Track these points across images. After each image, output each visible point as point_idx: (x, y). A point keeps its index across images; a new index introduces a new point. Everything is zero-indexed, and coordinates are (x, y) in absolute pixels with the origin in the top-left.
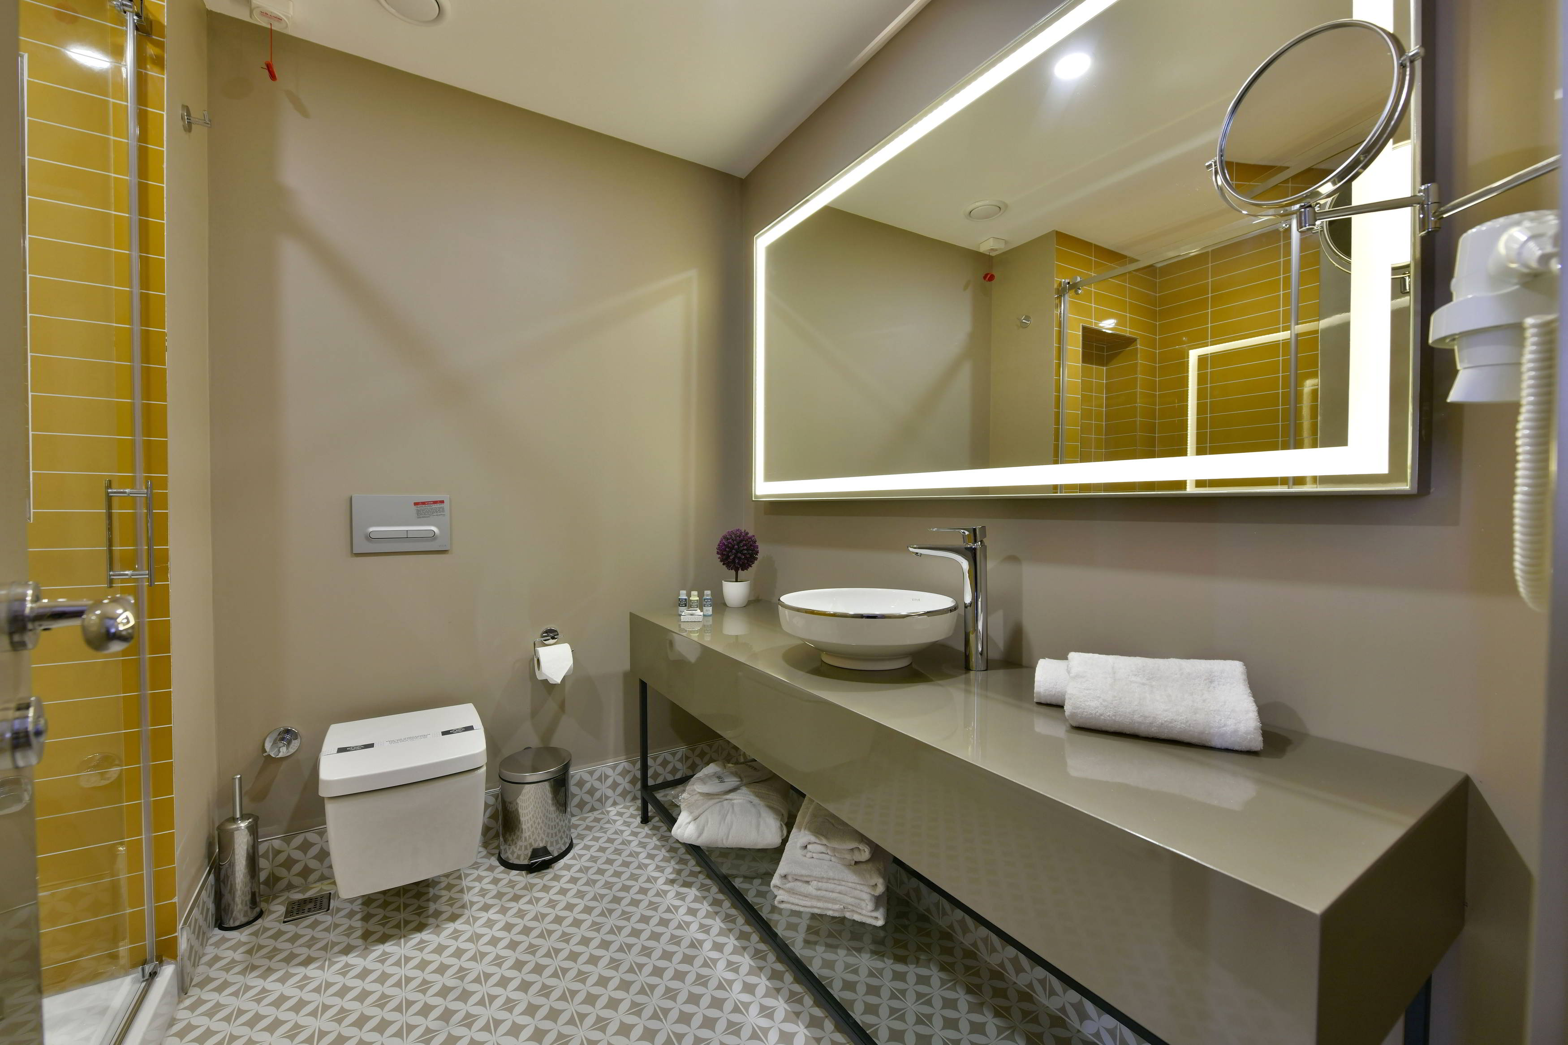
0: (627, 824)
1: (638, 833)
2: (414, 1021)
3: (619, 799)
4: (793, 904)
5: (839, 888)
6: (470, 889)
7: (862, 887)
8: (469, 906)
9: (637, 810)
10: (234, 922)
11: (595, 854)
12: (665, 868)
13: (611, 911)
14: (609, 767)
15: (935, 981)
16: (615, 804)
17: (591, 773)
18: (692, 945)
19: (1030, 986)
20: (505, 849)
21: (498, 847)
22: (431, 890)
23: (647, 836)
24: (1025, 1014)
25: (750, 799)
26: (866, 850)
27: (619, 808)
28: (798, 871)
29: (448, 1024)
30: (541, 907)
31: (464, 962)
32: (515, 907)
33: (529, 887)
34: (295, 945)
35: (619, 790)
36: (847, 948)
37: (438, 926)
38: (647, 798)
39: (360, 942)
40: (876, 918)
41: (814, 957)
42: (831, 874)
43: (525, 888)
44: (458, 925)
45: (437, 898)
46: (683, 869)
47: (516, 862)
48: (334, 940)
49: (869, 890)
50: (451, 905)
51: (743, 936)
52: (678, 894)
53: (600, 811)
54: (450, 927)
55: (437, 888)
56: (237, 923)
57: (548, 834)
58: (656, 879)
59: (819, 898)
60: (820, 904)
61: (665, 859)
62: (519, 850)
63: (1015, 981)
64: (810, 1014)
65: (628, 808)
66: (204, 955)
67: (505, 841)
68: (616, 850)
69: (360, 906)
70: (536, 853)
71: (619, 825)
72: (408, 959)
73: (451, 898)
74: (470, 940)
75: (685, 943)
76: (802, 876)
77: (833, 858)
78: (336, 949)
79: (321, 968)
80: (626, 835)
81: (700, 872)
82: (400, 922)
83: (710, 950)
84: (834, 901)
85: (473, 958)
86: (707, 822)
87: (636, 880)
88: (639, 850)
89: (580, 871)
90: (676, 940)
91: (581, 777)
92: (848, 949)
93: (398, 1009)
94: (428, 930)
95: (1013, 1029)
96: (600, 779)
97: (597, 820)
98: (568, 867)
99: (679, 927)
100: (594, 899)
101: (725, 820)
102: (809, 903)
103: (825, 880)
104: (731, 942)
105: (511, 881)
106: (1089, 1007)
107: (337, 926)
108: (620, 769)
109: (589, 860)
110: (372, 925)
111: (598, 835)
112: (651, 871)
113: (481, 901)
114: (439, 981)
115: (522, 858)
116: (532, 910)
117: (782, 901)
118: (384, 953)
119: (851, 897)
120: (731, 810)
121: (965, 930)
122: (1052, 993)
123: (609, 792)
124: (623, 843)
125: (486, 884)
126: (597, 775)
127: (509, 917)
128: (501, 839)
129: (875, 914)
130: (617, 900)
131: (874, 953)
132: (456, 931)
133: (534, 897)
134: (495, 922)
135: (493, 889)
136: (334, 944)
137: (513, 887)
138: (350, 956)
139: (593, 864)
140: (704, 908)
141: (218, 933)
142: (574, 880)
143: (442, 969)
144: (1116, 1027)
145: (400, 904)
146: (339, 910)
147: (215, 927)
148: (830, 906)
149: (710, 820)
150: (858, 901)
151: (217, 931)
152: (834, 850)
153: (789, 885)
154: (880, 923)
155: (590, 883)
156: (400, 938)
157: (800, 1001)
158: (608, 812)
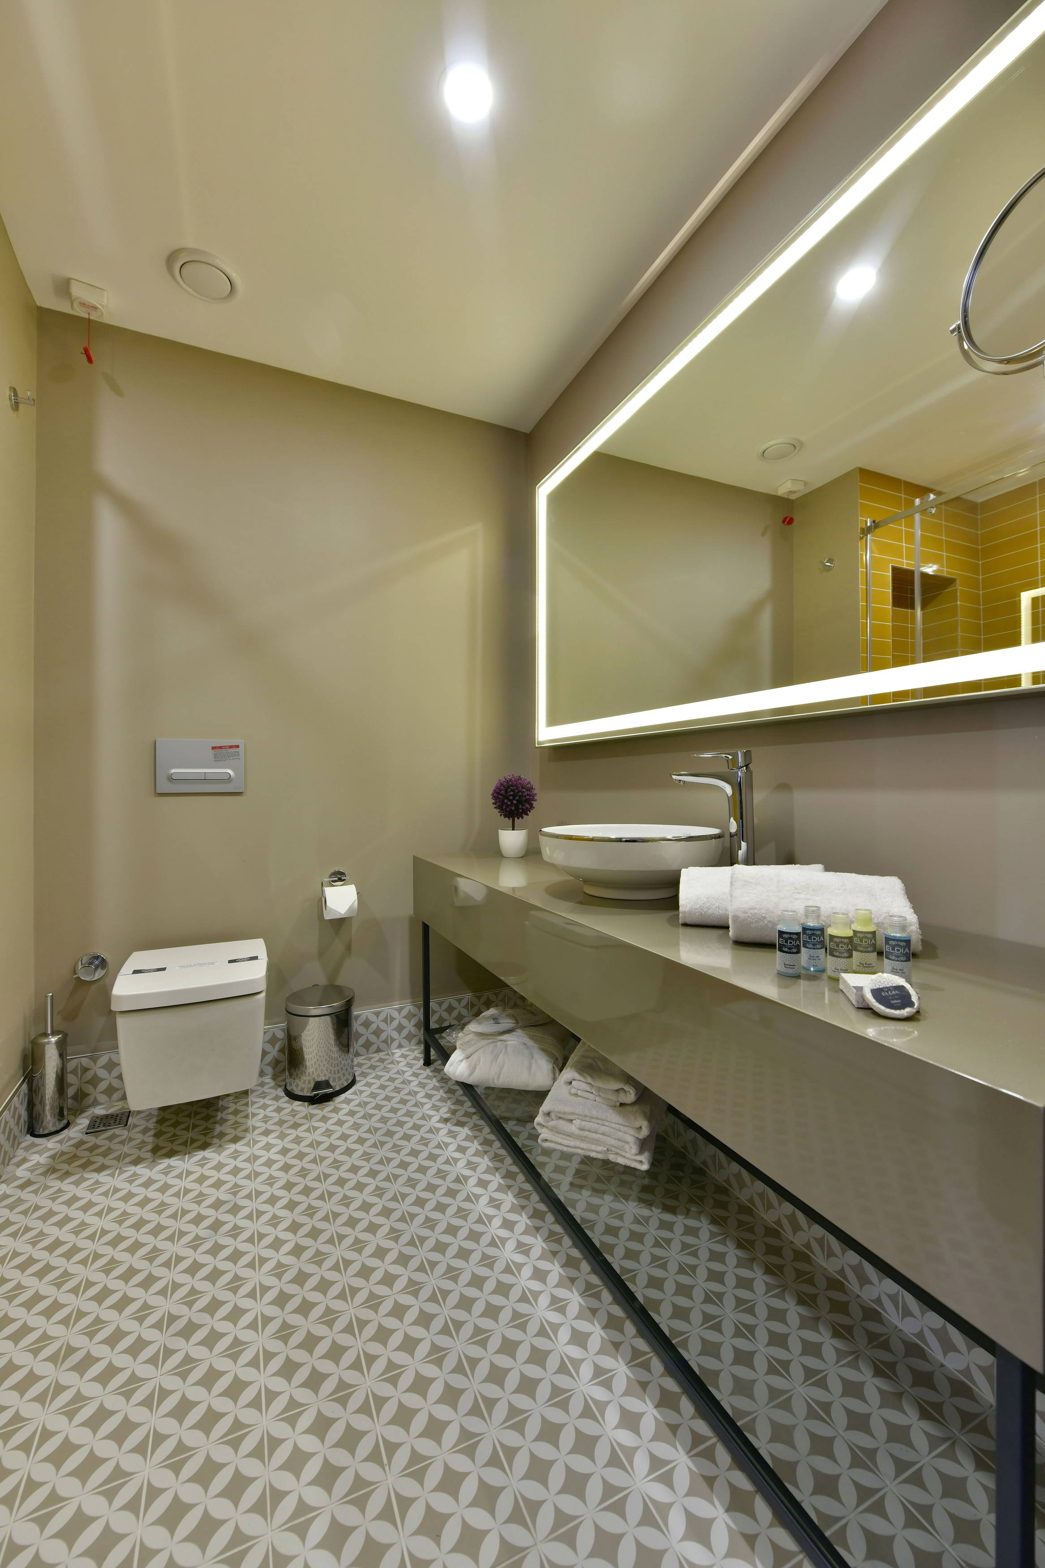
0: (409, 1065)
1: (420, 1074)
2: (185, 1228)
3: (405, 1042)
4: (556, 1143)
5: (602, 1129)
6: (254, 1115)
7: (625, 1129)
8: (251, 1130)
9: (421, 1053)
10: (43, 1130)
11: (374, 1091)
12: (440, 1107)
13: (383, 1144)
14: (396, 1009)
15: (704, 1233)
16: (400, 1046)
17: (377, 1014)
18: (458, 1180)
19: (808, 1245)
20: (290, 1083)
21: (284, 1080)
22: (219, 1114)
23: (428, 1077)
24: (799, 1274)
25: (523, 1041)
26: (632, 1092)
27: (403, 1051)
28: (561, 1108)
29: (216, 1233)
30: (317, 1136)
31: (239, 1180)
32: (293, 1133)
33: (309, 1117)
34: (93, 1154)
35: (405, 1032)
36: (615, 1194)
37: (220, 1146)
38: (430, 1042)
39: (149, 1155)
40: (641, 1162)
41: (578, 1201)
42: (594, 1113)
43: (305, 1117)
44: (239, 1146)
45: (223, 1121)
46: (458, 1110)
47: (301, 1094)
48: (128, 1152)
49: (632, 1132)
50: (235, 1129)
51: (509, 1175)
52: (450, 1132)
53: (386, 1053)
54: (231, 1148)
55: (225, 1112)
56: (46, 1132)
57: (331, 1071)
58: (430, 1117)
59: (582, 1139)
60: (583, 1145)
61: (442, 1100)
62: (303, 1083)
63: (793, 1240)
64: (567, 1254)
65: (413, 1051)
66: (14, 1156)
67: (291, 1075)
68: (396, 1088)
69: (154, 1124)
70: (318, 1085)
71: (402, 1066)
72: (189, 1173)
73: (236, 1122)
74: (248, 1160)
75: (451, 1177)
76: (565, 1113)
77: (597, 1099)
78: (128, 1160)
79: (112, 1175)
80: (408, 1076)
81: (474, 1113)
82: (187, 1140)
83: (475, 1186)
84: (597, 1142)
85: (248, 1177)
86: (479, 1062)
87: (411, 1117)
88: (417, 1089)
89: (359, 1105)
90: (441, 1174)
91: (367, 1017)
92: (615, 1196)
93: (174, 1216)
94: (212, 1148)
95: (784, 1287)
96: (385, 1021)
97: (382, 1060)
98: (348, 1101)
99: (447, 1162)
100: (369, 1131)
101: (497, 1060)
102: (572, 1143)
103: (588, 1119)
104: (496, 1180)
105: (293, 1110)
106: (870, 1270)
107: (131, 1140)
108: (405, 1012)
109: (368, 1096)
110: (161, 1142)
111: (380, 1073)
112: (427, 1109)
113: (263, 1126)
114: (214, 1195)
115: (306, 1090)
116: (309, 1138)
117: (546, 1140)
118: (169, 1166)
119: (615, 1139)
120: (504, 1050)
121: (742, 1185)
122: (831, 1254)
123: (395, 1035)
124: (403, 1082)
125: (269, 1112)
126: (382, 1016)
127: (287, 1143)
128: (287, 1073)
129: (639, 1158)
130: (390, 1134)
131: (640, 1200)
132: (236, 1151)
133: (312, 1126)
134: (273, 1146)
135: (276, 1117)
136: (127, 1155)
137: (294, 1116)
138: (139, 1166)
139: (372, 1100)
140: (475, 1146)
141: (30, 1139)
142: (352, 1113)
143: (218, 1184)
144: (898, 1293)
145: (189, 1125)
146: (135, 1126)
147: (27, 1133)
148: (593, 1147)
149: (482, 1059)
150: (621, 1144)
151: (29, 1137)
152: (599, 1089)
153: (551, 1123)
154: (645, 1167)
155: (367, 1116)
156: (185, 1154)
157: (559, 1241)
158: (393, 1054)
